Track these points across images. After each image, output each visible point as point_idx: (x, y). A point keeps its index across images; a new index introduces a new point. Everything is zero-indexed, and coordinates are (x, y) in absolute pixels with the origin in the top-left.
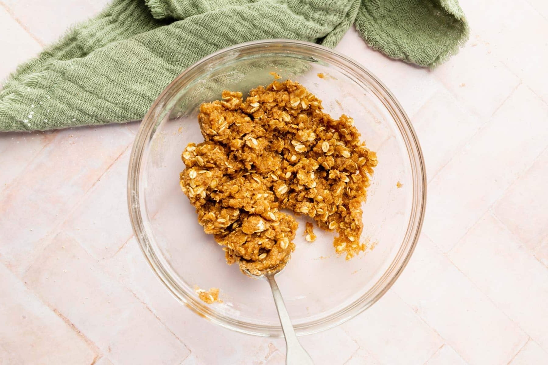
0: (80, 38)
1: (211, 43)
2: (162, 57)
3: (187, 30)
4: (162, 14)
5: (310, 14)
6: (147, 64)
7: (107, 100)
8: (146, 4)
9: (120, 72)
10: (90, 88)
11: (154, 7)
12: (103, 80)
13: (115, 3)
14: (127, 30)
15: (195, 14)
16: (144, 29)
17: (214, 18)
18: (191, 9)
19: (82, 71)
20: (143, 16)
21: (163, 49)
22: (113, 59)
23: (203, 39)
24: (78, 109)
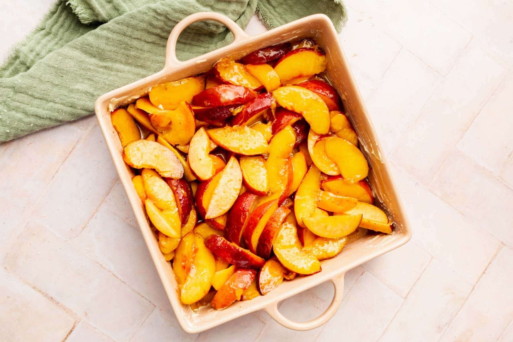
0: (21, 55)
1: (135, 39)
2: (94, 57)
3: (112, 31)
4: (89, 19)
5: (215, 6)
6: (84, 65)
7: (56, 103)
8: (73, 12)
9: (62, 76)
10: (39, 95)
11: (81, 14)
12: (48, 86)
13: (47, 18)
14: (61, 39)
15: (117, 16)
16: (76, 37)
17: (133, 17)
18: (113, 12)
19: (29, 82)
20: (72, 26)
21: (95, 50)
22: (53, 67)
23: (127, 36)
24: (33, 115)
